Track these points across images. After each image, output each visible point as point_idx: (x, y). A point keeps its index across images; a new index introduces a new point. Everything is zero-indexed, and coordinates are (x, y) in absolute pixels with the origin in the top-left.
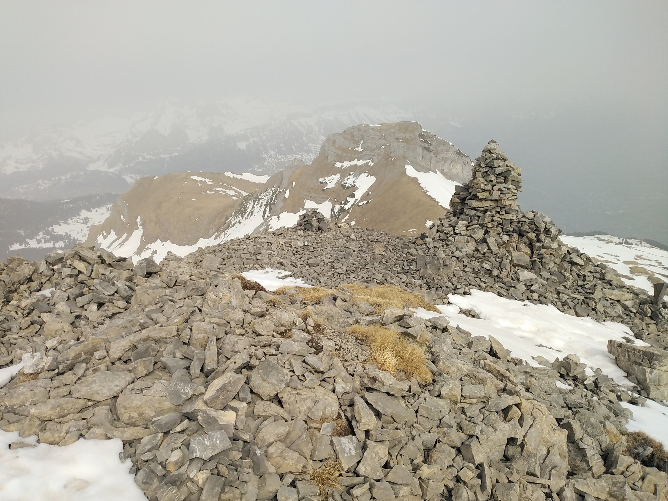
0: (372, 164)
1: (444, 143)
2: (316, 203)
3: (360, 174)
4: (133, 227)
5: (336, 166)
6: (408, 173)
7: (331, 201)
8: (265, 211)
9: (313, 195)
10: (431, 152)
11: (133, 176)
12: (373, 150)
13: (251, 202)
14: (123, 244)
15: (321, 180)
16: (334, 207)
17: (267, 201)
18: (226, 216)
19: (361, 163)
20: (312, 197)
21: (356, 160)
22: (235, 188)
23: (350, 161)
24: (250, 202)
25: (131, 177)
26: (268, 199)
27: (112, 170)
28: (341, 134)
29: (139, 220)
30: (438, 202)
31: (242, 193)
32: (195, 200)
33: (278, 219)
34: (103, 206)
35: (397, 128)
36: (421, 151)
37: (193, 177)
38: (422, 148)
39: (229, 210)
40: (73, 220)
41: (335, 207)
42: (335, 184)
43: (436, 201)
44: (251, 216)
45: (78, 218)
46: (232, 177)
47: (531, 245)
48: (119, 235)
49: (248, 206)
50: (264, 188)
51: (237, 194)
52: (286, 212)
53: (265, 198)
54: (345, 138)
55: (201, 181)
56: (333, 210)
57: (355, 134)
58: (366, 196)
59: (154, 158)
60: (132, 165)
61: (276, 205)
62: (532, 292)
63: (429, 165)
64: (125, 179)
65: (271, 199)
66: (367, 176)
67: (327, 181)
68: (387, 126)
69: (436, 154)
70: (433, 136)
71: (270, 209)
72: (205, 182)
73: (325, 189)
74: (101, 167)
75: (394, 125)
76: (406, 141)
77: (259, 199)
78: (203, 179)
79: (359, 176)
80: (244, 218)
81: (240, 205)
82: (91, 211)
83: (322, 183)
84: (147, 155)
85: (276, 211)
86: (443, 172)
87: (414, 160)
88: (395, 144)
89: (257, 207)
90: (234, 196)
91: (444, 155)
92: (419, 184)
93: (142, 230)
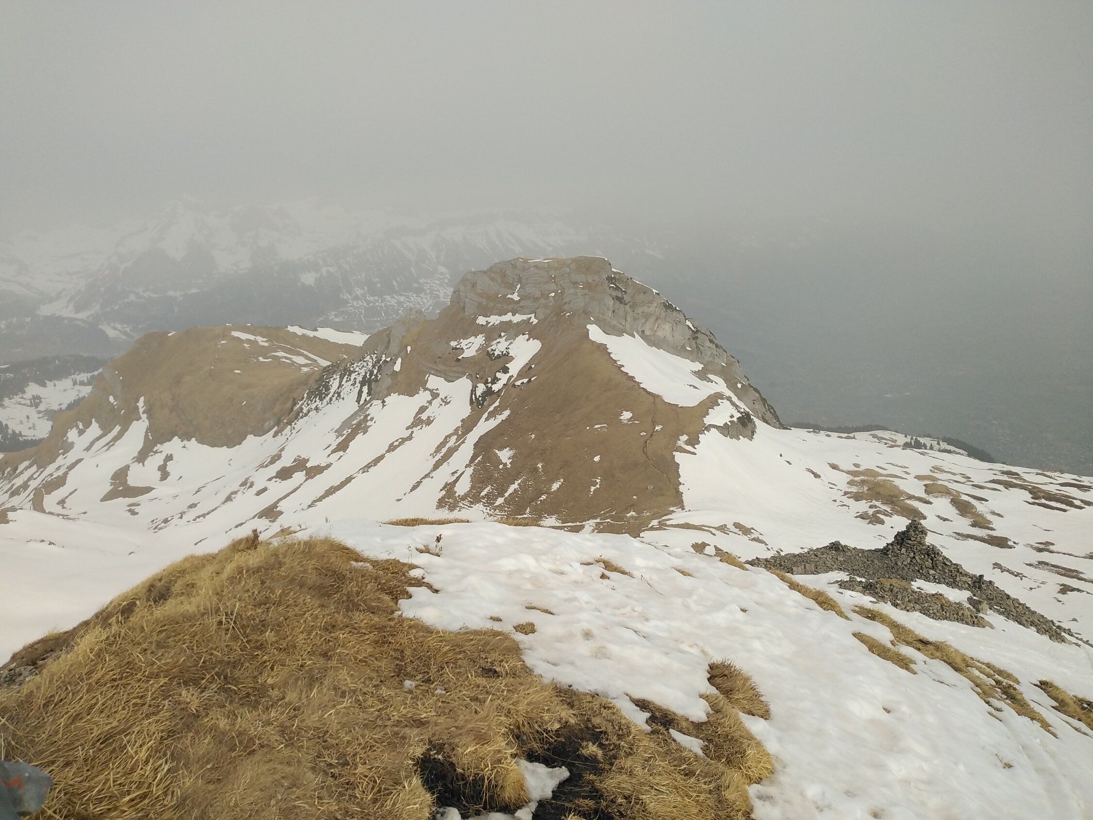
0: (535, 321)
1: (645, 291)
2: (446, 380)
3: (517, 335)
4: (132, 416)
5: (477, 322)
6: (592, 337)
7: (470, 377)
8: (360, 392)
9: (441, 367)
10: (626, 304)
11: (119, 326)
12: (536, 299)
13: (337, 377)
14: (113, 445)
15: (453, 344)
16: (475, 387)
17: (365, 376)
18: (294, 399)
19: (518, 318)
20: (440, 371)
21: (510, 314)
22: (305, 352)
23: (500, 315)
24: (335, 376)
25: (115, 328)
26: (366, 373)
27: (82, 315)
28: (485, 272)
29: (141, 403)
30: (639, 383)
31: (318, 361)
32: (239, 372)
33: (384, 406)
34: (66, 378)
35: (573, 266)
36: (611, 302)
37: (235, 334)
38: (613, 299)
39: (297, 389)
40: (13, 400)
41: (477, 387)
42: (476, 351)
43: (635, 382)
44: (337, 399)
45: (22, 398)
46: (300, 334)
47: (932, 560)
48: (106, 430)
49: (331, 383)
50: (359, 354)
51: (309, 362)
52: (397, 394)
53: (361, 370)
54: (492, 279)
55: (248, 341)
56: (473, 391)
57: (507, 272)
58: (526, 371)
59: (155, 296)
60: (117, 307)
61: (380, 383)
62: (936, 579)
63: (623, 324)
64: (104, 332)
65: (372, 373)
66: (528, 340)
67: (463, 345)
68: (558, 262)
69: (634, 306)
70: (628, 279)
71: (370, 389)
72: (256, 342)
73: (460, 358)
74: (63, 310)
75: (570, 262)
76: (588, 286)
77: (351, 373)
78: (252, 337)
79: (514, 340)
80: (325, 402)
81: (317, 381)
82: (44, 385)
83: (456, 349)
84: (144, 291)
85: (380, 392)
86: (643, 335)
87: (601, 316)
88: (572, 291)
89: (347, 385)
90: (305, 366)
91: (645, 309)
92: (610, 354)
93: (147, 421)
